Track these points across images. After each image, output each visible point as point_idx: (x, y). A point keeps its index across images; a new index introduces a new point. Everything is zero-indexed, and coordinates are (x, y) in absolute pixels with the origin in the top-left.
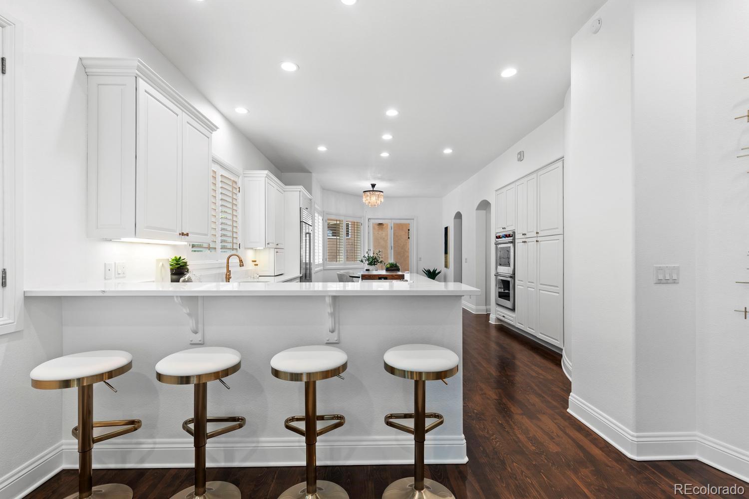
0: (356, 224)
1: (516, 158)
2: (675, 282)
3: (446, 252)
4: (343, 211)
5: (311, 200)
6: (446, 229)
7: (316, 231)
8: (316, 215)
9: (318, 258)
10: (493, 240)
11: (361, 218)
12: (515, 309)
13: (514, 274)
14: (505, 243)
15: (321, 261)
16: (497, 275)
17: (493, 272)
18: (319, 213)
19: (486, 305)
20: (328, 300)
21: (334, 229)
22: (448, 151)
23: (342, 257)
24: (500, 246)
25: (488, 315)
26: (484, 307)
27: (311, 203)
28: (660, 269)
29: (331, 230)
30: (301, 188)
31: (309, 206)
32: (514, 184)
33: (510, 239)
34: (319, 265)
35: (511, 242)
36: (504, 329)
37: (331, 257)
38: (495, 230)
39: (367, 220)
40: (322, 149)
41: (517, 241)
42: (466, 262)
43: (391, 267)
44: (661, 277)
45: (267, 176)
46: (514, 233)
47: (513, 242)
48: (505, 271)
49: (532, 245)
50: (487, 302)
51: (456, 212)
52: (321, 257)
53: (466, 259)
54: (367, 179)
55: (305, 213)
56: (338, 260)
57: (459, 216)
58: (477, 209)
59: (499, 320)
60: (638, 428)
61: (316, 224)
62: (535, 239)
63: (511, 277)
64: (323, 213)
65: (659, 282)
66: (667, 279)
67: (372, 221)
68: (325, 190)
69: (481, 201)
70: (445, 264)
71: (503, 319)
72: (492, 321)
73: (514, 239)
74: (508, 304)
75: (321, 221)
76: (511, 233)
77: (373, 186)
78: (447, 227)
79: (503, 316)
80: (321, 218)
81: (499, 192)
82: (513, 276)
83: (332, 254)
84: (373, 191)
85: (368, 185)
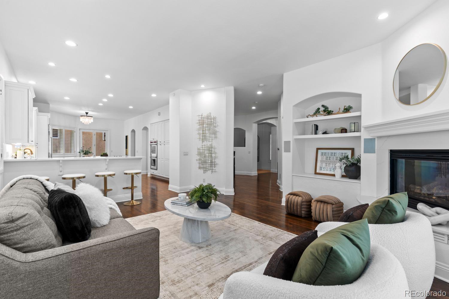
0: (71, 131)
1: (158, 114)
2: (187, 155)
3: (126, 148)
4: (62, 124)
6: (127, 137)
10: (149, 143)
11: (75, 128)
12: (157, 169)
13: (157, 156)
14: (154, 145)
16: (151, 157)
17: (149, 156)
19: (146, 170)
22: (131, 107)
23: (62, 151)
24: (152, 146)
25: (147, 175)
26: (145, 171)
28: (184, 152)
30: (49, 114)
32: (157, 123)
33: (156, 143)
35: (156, 145)
36: (154, 178)
38: (150, 140)
39: (78, 130)
41: (158, 144)
42: (137, 152)
43: (104, 154)
46: (157, 141)
47: (157, 144)
48: (154, 155)
49: (163, 145)
50: (147, 169)
51: (133, 129)
53: (137, 151)
54: (83, 110)
56: (60, 152)
57: (133, 131)
58: (142, 130)
59: (152, 175)
62: (163, 144)
63: (156, 157)
65: (184, 155)
66: (186, 154)
67: (82, 130)
69: (144, 126)
70: (126, 154)
71: (153, 174)
72: (149, 176)
73: (157, 143)
74: (155, 168)
76: (156, 141)
77: (87, 113)
78: (127, 136)
79: (153, 173)
81: (151, 125)
82: (157, 157)
84: (87, 116)
85: (83, 113)
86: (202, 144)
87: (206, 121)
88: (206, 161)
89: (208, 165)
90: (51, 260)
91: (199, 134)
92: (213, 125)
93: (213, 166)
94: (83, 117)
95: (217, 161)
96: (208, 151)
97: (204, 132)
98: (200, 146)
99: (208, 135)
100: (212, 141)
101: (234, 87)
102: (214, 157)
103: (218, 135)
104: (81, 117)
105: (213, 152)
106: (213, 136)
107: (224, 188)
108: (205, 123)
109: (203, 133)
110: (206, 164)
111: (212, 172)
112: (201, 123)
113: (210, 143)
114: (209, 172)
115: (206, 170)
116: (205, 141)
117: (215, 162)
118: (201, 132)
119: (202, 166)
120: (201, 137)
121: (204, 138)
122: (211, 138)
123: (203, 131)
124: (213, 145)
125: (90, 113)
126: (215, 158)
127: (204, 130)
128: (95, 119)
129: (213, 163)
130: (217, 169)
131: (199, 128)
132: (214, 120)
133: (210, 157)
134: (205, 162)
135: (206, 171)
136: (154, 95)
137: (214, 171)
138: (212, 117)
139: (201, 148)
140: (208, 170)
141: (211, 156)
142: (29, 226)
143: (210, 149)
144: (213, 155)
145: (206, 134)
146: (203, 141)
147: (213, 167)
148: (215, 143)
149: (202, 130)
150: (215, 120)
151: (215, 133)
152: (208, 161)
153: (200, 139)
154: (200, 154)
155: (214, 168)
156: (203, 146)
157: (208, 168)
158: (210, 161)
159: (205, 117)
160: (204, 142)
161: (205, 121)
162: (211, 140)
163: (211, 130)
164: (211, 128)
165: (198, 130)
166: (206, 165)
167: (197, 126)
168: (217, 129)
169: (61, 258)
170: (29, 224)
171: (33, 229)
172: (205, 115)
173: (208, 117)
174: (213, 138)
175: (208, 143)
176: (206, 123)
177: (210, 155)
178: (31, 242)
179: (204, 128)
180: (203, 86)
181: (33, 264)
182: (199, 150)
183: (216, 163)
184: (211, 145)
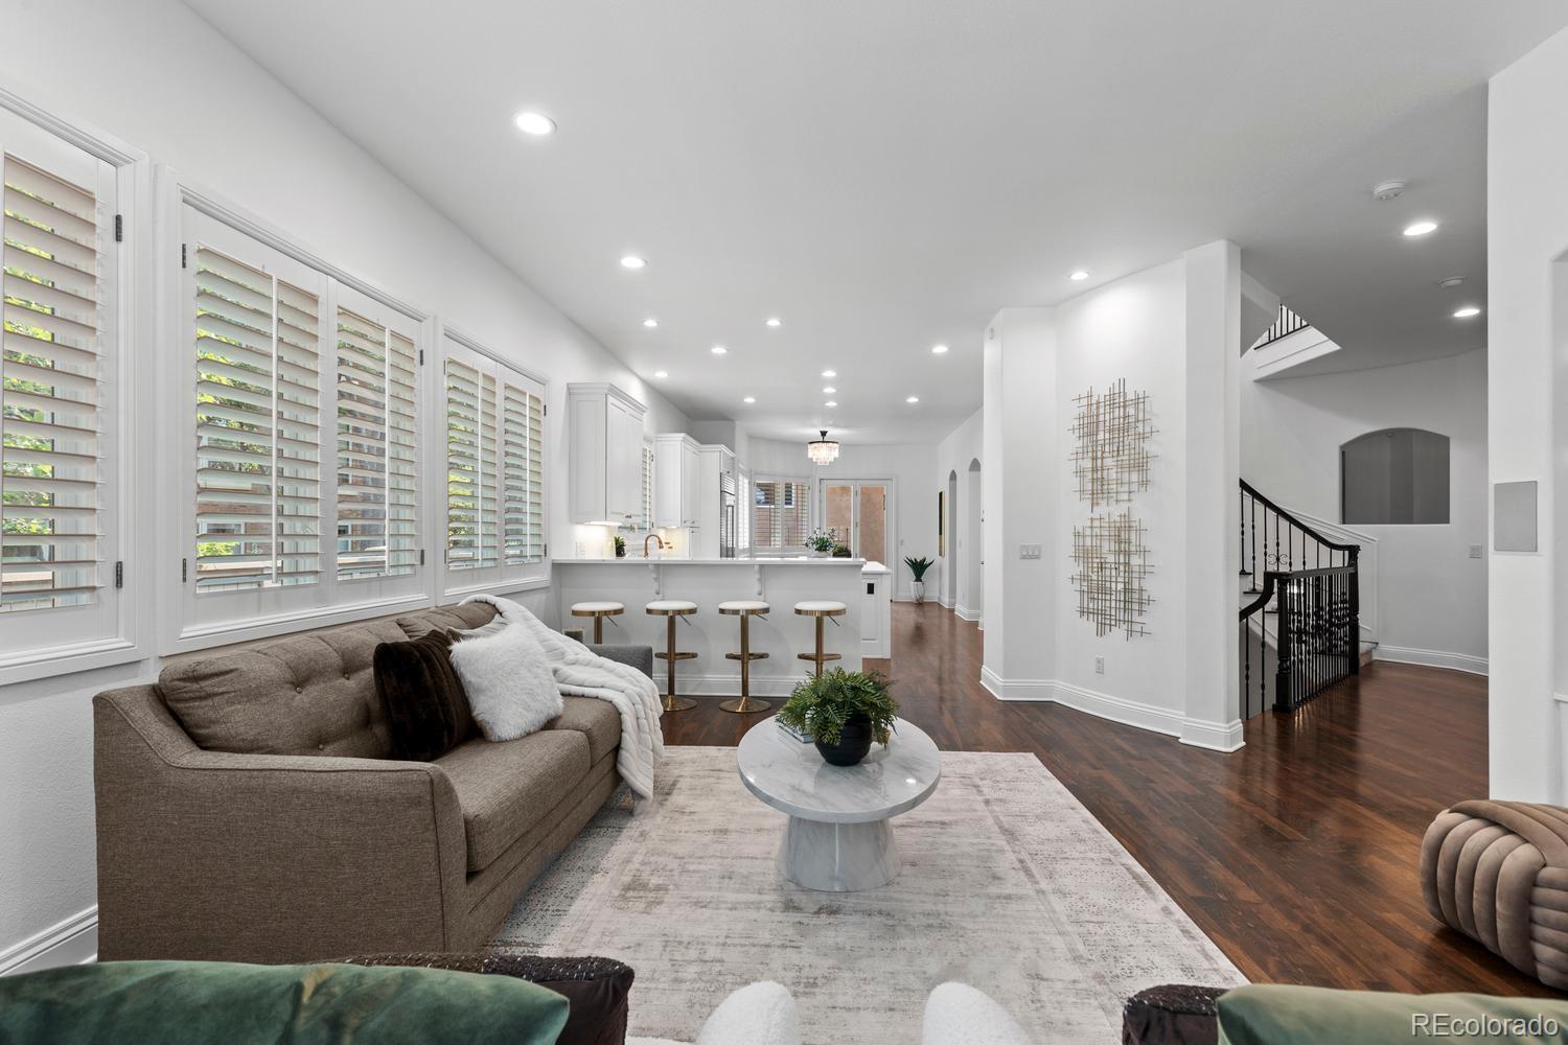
0: (800, 487)
2: (1037, 557)
3: (941, 533)
4: (778, 469)
5: (733, 458)
7: (740, 502)
8: (741, 478)
9: (744, 540)
11: (808, 477)
15: (747, 545)
18: (743, 475)
20: (757, 568)
21: (768, 491)
22: (913, 400)
23: (778, 541)
27: (733, 463)
28: (1024, 549)
29: (762, 490)
30: (723, 448)
31: (731, 470)
34: (744, 550)
37: (762, 539)
39: (816, 482)
40: (750, 400)
42: (960, 546)
43: (840, 551)
44: (1025, 553)
45: (684, 440)
51: (951, 470)
52: (747, 539)
53: (960, 543)
54: (813, 426)
55: (727, 478)
56: (772, 543)
57: (953, 476)
58: (970, 470)
60: (1006, 675)
61: (740, 492)
64: (751, 475)
65: (1024, 557)
66: (1031, 555)
67: (825, 483)
68: (753, 438)
69: (972, 459)
70: (939, 551)
75: (746, 485)
77: (824, 434)
78: (941, 494)
80: (746, 481)
83: (762, 535)
84: (823, 442)
85: (815, 433)
86: (1090, 515)
87: (1105, 416)
88: (1108, 584)
89: (1112, 604)
90: (206, 775)
91: (1080, 473)
92: (1132, 432)
93: (1136, 606)
94: (814, 445)
95: (1151, 586)
96: (1113, 543)
97: (1099, 461)
98: (1082, 523)
99: (1113, 475)
100: (1129, 500)
101: (1231, 241)
102: (1136, 569)
103: (1156, 471)
104: (809, 446)
105: (1133, 549)
106: (1135, 477)
107: (1183, 713)
108: (1101, 427)
109: (1094, 470)
110: (1108, 597)
111: (1130, 632)
112: (1089, 427)
113: (1122, 508)
114: (1119, 632)
115: (1108, 622)
116: (1100, 501)
117: (1141, 590)
118: (1088, 464)
119: (1091, 606)
120: (1089, 486)
121: (1098, 489)
122: (1125, 488)
123: (1094, 459)
124: (1135, 517)
125: (832, 432)
126: (1144, 572)
127: (1099, 455)
128: (846, 447)
129: (1136, 596)
130: (1149, 620)
131: (1081, 450)
132: (1137, 409)
133: (1122, 568)
134: (1103, 590)
135: (1108, 627)
136: (940, 349)
137: (1137, 628)
138: (1131, 396)
139: (1088, 532)
140: (1113, 622)
141: (1127, 564)
142: (226, 696)
143: (1123, 535)
144: (1135, 561)
145: (1105, 472)
146: (1095, 501)
147: (1135, 614)
148: (1141, 508)
149: (1090, 455)
150: (1141, 405)
151: (1141, 464)
152: (1113, 585)
153: (1082, 491)
154: (1083, 554)
155: (1136, 618)
156: (1097, 523)
157: (1113, 613)
158: (1121, 586)
159: (1102, 400)
160: (1097, 504)
161: (1101, 418)
162: (1126, 497)
163: (1126, 452)
164: (1126, 443)
165: (1075, 456)
166: (1108, 604)
167: (1074, 443)
168: (1149, 446)
169: (224, 776)
170: (227, 692)
171: (233, 703)
172: (1101, 391)
173: (1116, 399)
174: (1134, 487)
175: (1111, 511)
176: (1107, 424)
177: (1122, 561)
178: (218, 730)
179: (1099, 448)
180: (1079, 276)
181: (179, 772)
182: (1081, 540)
183: (1145, 597)
184: (1126, 517)
